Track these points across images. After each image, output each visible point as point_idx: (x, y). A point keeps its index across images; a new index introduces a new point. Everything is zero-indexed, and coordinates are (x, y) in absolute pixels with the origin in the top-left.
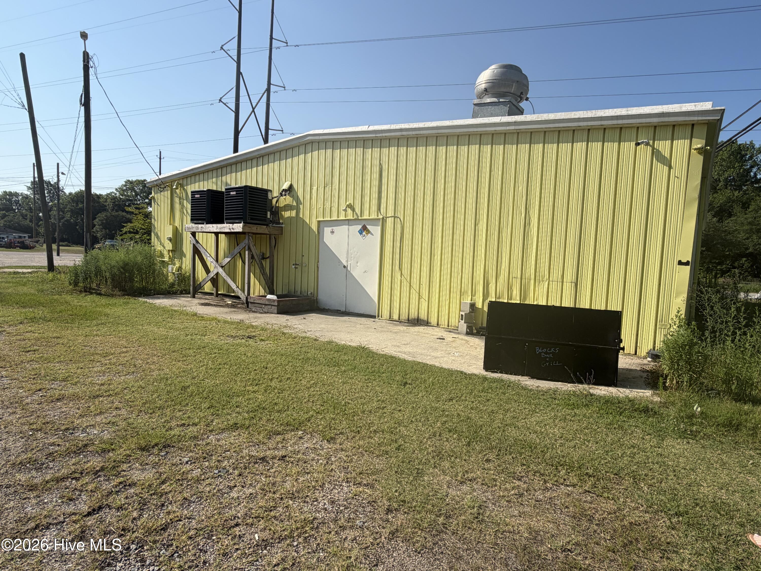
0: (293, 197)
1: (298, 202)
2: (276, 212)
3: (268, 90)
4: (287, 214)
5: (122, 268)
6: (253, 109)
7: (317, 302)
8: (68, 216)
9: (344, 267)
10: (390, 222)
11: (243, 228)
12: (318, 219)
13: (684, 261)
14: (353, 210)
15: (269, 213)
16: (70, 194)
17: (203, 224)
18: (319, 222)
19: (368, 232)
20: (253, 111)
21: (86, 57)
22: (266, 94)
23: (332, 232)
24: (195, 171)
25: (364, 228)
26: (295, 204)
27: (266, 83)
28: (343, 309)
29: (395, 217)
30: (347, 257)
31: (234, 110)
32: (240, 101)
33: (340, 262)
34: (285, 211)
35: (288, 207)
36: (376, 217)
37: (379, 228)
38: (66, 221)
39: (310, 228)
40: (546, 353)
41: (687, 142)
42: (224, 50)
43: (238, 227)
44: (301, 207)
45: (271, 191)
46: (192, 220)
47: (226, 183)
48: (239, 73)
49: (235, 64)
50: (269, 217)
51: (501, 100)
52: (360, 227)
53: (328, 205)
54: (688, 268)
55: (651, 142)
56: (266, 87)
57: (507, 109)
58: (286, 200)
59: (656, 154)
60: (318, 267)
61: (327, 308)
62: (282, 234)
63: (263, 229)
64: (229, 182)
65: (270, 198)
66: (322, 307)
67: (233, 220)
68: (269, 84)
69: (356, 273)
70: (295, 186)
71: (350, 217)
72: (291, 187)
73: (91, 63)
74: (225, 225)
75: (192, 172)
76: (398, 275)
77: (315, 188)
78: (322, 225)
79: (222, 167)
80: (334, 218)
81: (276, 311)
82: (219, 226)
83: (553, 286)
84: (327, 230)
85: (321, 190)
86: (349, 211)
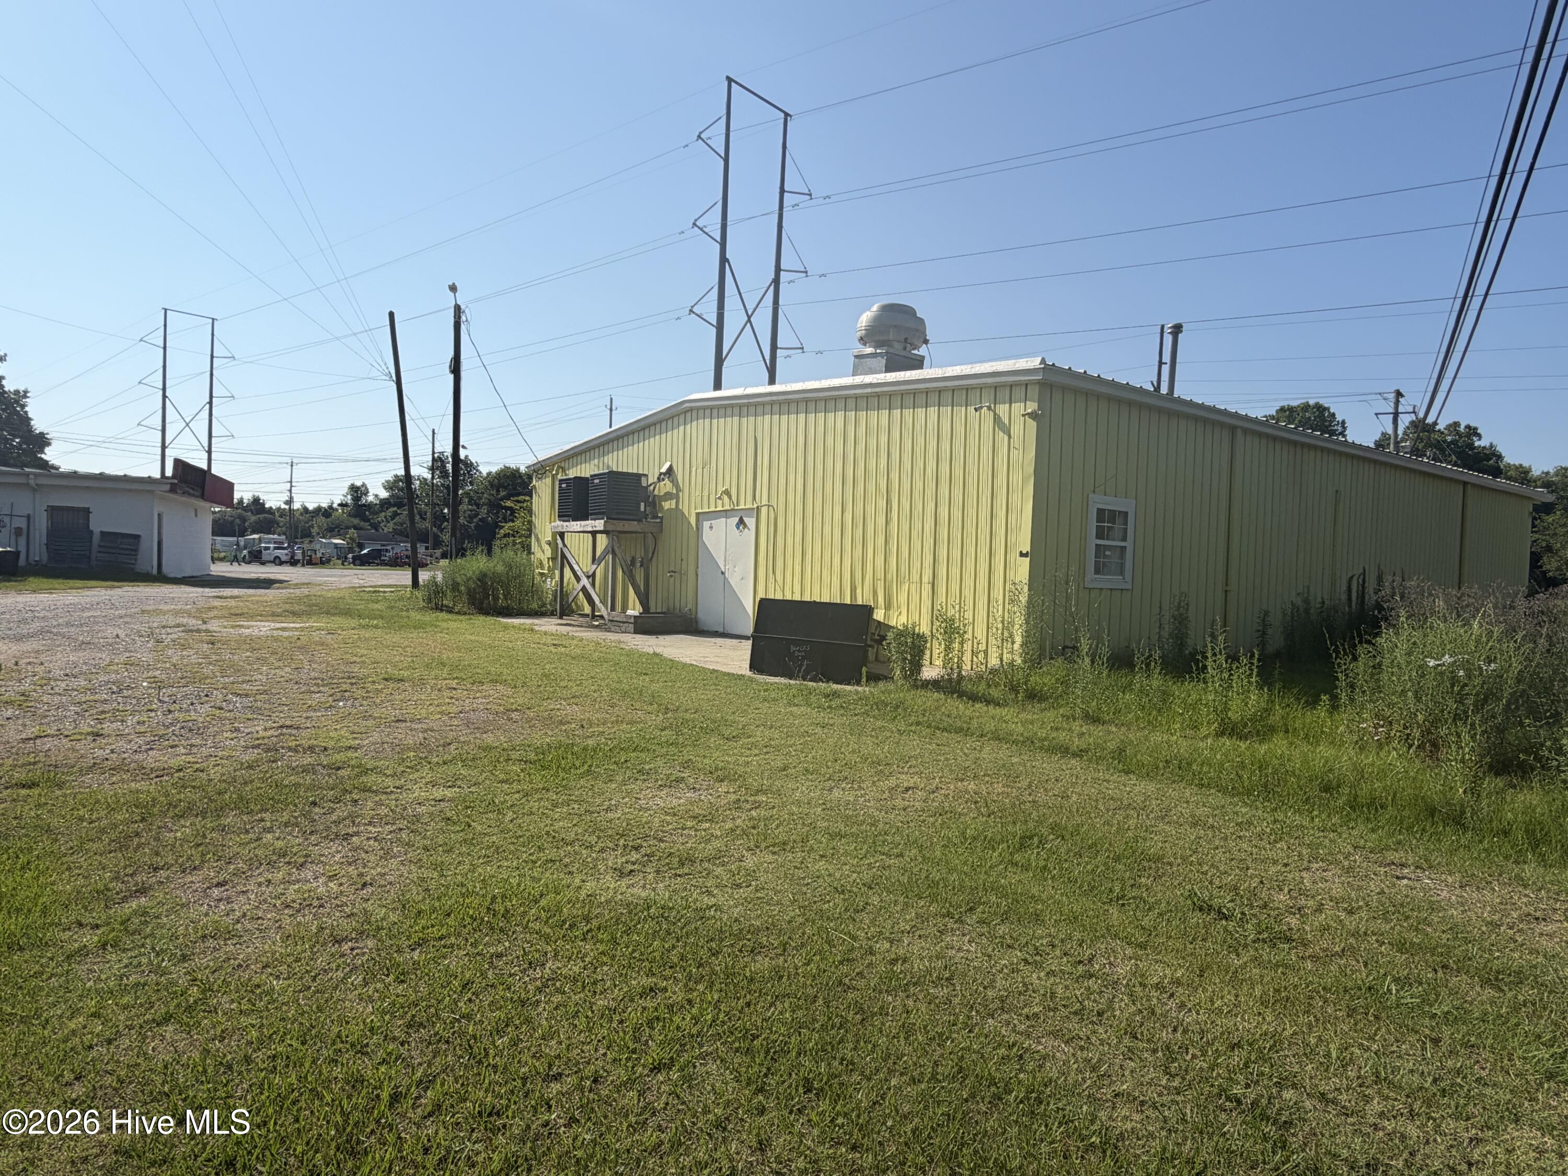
0: (672, 482)
1: (679, 489)
2: (654, 503)
3: (776, 281)
4: (667, 505)
5: (479, 580)
6: (749, 317)
7: (696, 622)
8: (484, 510)
9: (723, 573)
10: (764, 511)
11: (605, 526)
12: (698, 511)
13: (1024, 552)
14: (730, 497)
15: (642, 505)
16: (489, 474)
17: (568, 521)
18: (698, 514)
19: (745, 526)
20: (749, 321)
21: (458, 310)
22: (772, 287)
23: (711, 527)
24: (576, 450)
25: (741, 521)
26: (675, 491)
27: (773, 269)
28: (721, 630)
29: (769, 506)
30: (725, 561)
31: (715, 324)
32: (726, 309)
33: (719, 566)
34: (666, 501)
35: (668, 496)
36: (751, 506)
37: (754, 520)
38: (481, 520)
39: (689, 523)
40: (799, 651)
41: (1022, 405)
42: (699, 228)
43: (599, 524)
44: (681, 494)
45: (646, 476)
46: (559, 516)
47: (608, 466)
48: (724, 260)
49: (717, 247)
50: (642, 509)
51: (878, 351)
52: (737, 519)
53: (706, 493)
54: (1028, 559)
55: (992, 406)
56: (772, 276)
57: (883, 362)
58: (666, 486)
59: (997, 419)
60: (697, 575)
61: (705, 629)
62: (661, 531)
63: (633, 526)
64: (610, 463)
65: (644, 484)
66: (702, 627)
67: (597, 515)
68: (778, 269)
69: (733, 581)
70: (675, 468)
71: (727, 507)
72: (670, 470)
73: (463, 318)
74: (589, 522)
75: (573, 452)
76: (771, 580)
77: (694, 469)
78: (701, 517)
79: (603, 444)
80: (713, 509)
81: (632, 630)
82: (583, 523)
83: (913, 587)
84: (706, 524)
85: (700, 470)
86: (726, 498)
